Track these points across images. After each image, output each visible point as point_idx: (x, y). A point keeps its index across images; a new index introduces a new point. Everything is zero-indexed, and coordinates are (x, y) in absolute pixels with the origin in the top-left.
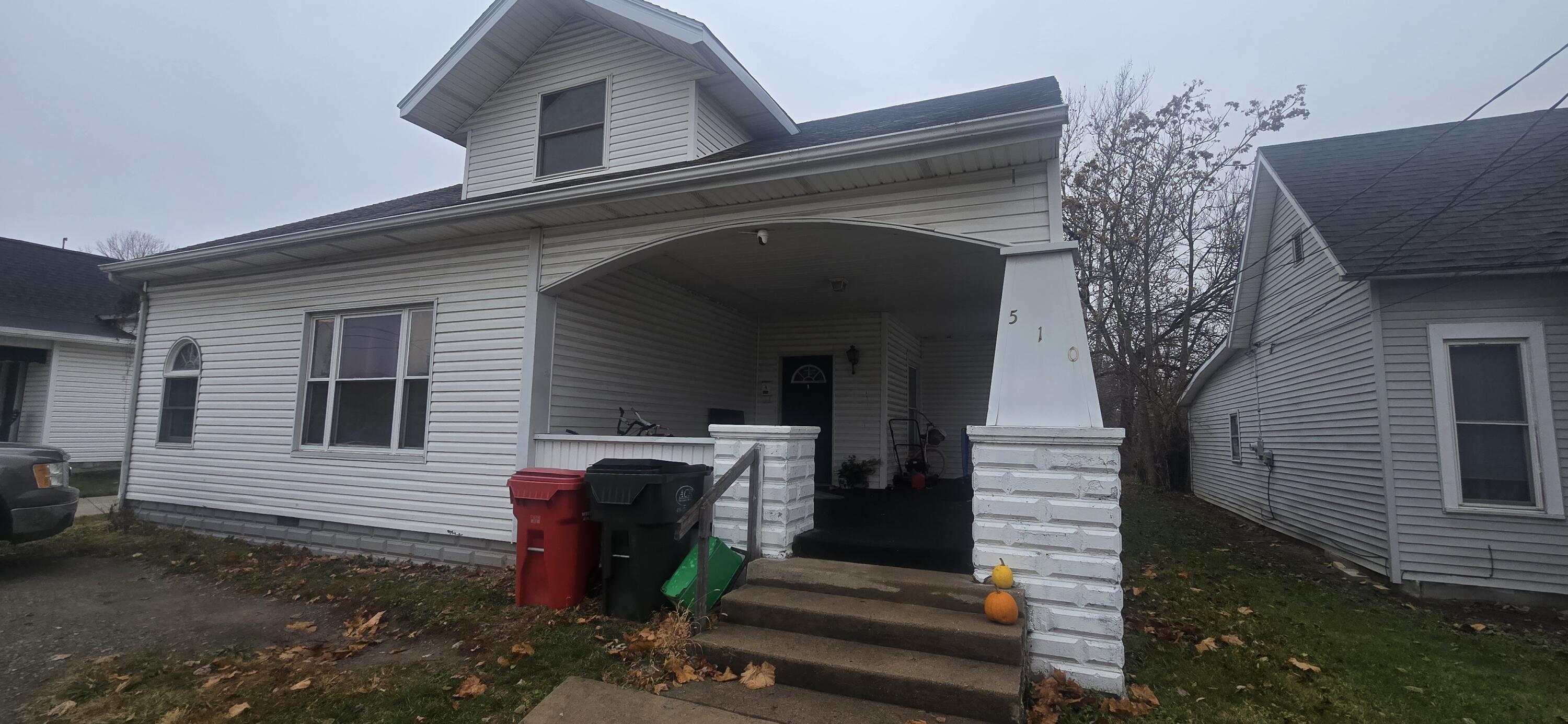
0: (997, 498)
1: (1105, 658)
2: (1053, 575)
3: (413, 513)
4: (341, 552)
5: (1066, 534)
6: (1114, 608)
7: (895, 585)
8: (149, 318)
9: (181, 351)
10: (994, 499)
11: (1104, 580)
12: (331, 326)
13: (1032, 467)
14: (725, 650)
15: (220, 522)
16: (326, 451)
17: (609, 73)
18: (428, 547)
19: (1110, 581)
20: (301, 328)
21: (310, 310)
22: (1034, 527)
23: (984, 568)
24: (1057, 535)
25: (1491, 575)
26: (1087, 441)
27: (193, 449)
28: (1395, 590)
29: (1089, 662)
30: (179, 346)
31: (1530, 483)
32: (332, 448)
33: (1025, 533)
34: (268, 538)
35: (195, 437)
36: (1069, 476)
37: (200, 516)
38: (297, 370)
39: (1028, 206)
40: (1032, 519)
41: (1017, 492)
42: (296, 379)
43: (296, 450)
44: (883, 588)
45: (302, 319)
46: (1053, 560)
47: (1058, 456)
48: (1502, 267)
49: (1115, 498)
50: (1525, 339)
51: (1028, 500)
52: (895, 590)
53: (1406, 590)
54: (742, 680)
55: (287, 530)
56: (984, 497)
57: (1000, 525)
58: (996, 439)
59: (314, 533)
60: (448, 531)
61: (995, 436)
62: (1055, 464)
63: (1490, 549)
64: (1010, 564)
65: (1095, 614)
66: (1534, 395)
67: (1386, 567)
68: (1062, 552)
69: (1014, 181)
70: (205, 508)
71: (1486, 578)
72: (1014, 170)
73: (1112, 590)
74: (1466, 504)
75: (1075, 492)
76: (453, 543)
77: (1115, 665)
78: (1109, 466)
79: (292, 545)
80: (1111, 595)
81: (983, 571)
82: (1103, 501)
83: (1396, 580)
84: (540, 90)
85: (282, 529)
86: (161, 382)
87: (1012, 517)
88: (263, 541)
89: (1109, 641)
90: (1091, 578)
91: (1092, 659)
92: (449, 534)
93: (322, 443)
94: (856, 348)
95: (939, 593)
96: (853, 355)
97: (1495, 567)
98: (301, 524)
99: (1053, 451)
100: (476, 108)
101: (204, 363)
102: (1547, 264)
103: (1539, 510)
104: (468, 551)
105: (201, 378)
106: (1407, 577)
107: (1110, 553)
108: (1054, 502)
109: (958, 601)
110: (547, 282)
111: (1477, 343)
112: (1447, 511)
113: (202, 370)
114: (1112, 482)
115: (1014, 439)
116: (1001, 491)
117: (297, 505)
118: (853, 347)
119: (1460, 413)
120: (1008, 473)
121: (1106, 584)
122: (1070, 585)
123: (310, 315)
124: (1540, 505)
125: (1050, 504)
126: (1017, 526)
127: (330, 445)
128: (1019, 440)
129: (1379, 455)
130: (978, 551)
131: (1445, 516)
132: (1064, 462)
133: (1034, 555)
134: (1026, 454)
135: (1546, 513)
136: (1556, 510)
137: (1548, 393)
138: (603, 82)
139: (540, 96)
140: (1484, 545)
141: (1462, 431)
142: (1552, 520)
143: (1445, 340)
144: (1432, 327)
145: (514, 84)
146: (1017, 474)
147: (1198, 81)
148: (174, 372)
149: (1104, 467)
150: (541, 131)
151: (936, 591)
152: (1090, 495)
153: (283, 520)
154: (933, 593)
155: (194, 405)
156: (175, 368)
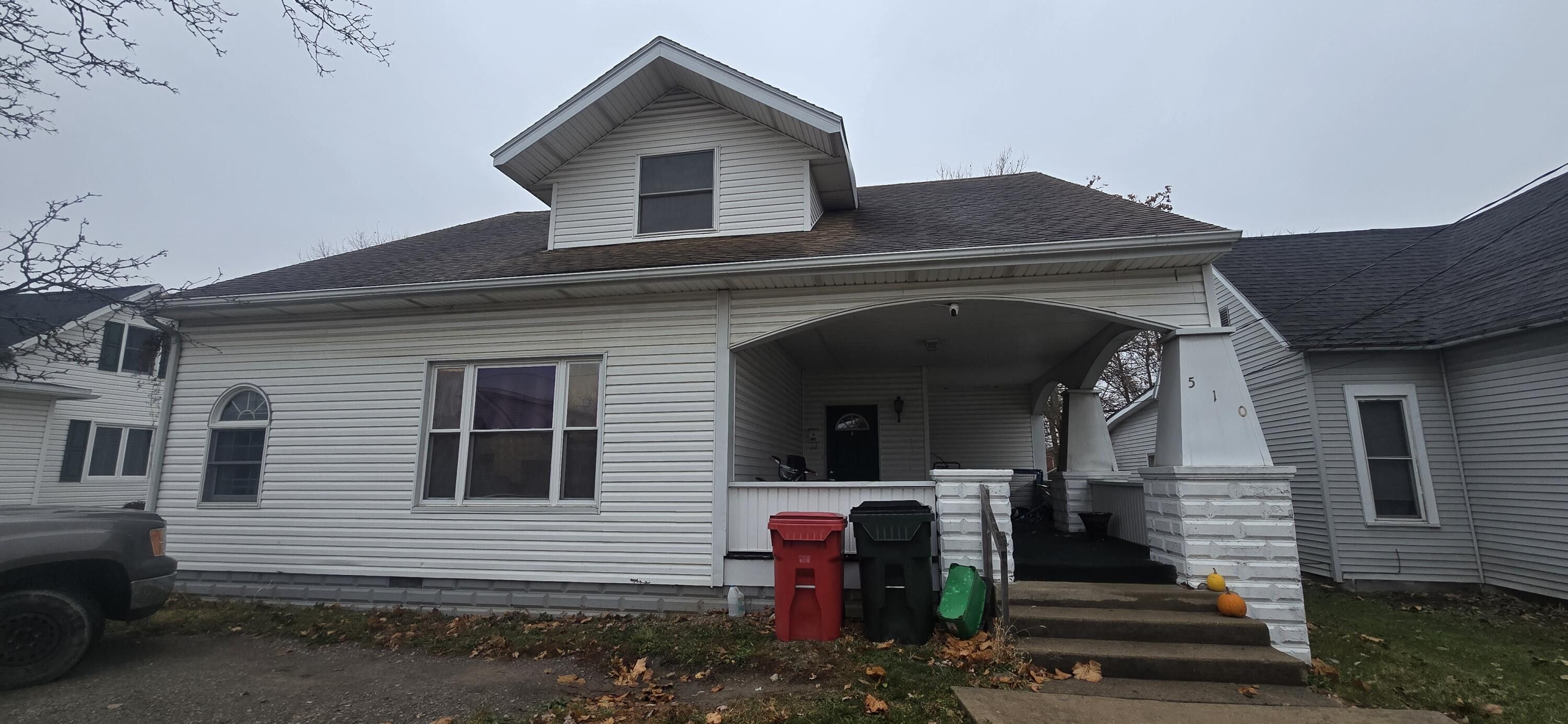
0: (1201, 522)
1: (1297, 639)
2: (1251, 579)
3: (585, 564)
4: (484, 610)
5: (1258, 547)
6: (1299, 600)
7: (1134, 596)
8: (183, 361)
9: (234, 398)
10: (1199, 523)
11: (1289, 579)
12: (460, 376)
13: (1227, 497)
14: (1050, 654)
15: (303, 588)
16: (458, 505)
17: (718, 144)
18: (603, 598)
19: (1294, 580)
20: (423, 377)
21: (433, 358)
22: (1233, 543)
23: (1196, 577)
24: (1251, 548)
25: (1399, 571)
26: (1268, 476)
27: (260, 508)
28: (1338, 588)
29: (1285, 642)
30: (234, 392)
31: (1416, 500)
32: (466, 502)
33: (1227, 548)
34: (376, 602)
35: (259, 496)
36: (1256, 503)
37: (273, 583)
38: (418, 421)
39: (1190, 298)
40: (1231, 537)
41: (1216, 517)
42: (417, 430)
43: (417, 505)
44: (1123, 599)
45: (424, 368)
46: (1251, 567)
47: (1246, 487)
48: (1392, 344)
49: (1292, 517)
50: (1405, 396)
51: (1226, 522)
52: (1133, 599)
53: (1346, 587)
54: (1078, 677)
55: (405, 592)
56: (1192, 522)
57: (1206, 543)
58: (1198, 476)
59: (444, 593)
60: (632, 580)
61: (1197, 474)
62: (1245, 494)
63: (1397, 552)
64: (1221, 573)
65: (1286, 606)
66: (1414, 438)
67: (1330, 571)
68: (1255, 561)
69: (1177, 279)
70: (280, 574)
71: (1396, 574)
72: (1176, 270)
73: (1296, 587)
74: (1379, 519)
75: (1262, 515)
76: (636, 591)
77: (1304, 643)
78: (1285, 495)
79: (414, 608)
80: (1296, 590)
81: (1195, 580)
82: (1283, 521)
83: (1339, 580)
84: (639, 152)
85: (400, 591)
86: (206, 434)
87: (1215, 536)
88: (370, 606)
89: (1298, 625)
90: (1280, 579)
91: (1287, 640)
92: (633, 582)
93: (454, 496)
94: (902, 399)
95: (1171, 599)
96: (898, 405)
97: (1401, 565)
98: (424, 584)
99: (1242, 484)
100: (564, 161)
101: (274, 413)
102: (1418, 344)
103: (1423, 521)
104: (655, 599)
105: (271, 429)
106: (1346, 577)
107: (1291, 559)
108: (1247, 523)
109: (1187, 604)
110: (738, 341)
111: (1375, 399)
112: (1368, 524)
113: (271, 420)
114: (1286, 506)
115: (1212, 476)
116: (1205, 516)
117: (422, 564)
118: (899, 398)
119: (1370, 452)
120: (1208, 502)
121: (1291, 582)
122: (1265, 585)
123: (431, 363)
124: (1424, 517)
125: (1243, 524)
126: (1220, 543)
127: (465, 499)
128: (1215, 477)
129: (1317, 484)
130: (1190, 564)
131: (1366, 529)
132: (1251, 492)
133: (1235, 564)
134: (1222, 487)
135: (1429, 523)
136: (1434, 521)
137: (1422, 436)
138: (711, 152)
139: (639, 158)
140: (1393, 549)
141: (1372, 464)
142: (1431, 528)
143: (1356, 397)
144: (1346, 387)
145: (609, 143)
146: (1216, 503)
147: (1097, 177)
148: (221, 422)
149: (1282, 495)
150: (641, 191)
151: (1168, 597)
152: (1273, 517)
153: (395, 581)
154: (1166, 600)
155: (260, 458)
156: (222, 419)
